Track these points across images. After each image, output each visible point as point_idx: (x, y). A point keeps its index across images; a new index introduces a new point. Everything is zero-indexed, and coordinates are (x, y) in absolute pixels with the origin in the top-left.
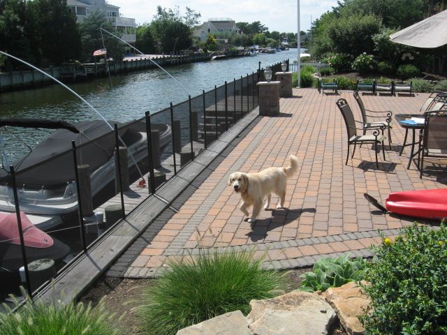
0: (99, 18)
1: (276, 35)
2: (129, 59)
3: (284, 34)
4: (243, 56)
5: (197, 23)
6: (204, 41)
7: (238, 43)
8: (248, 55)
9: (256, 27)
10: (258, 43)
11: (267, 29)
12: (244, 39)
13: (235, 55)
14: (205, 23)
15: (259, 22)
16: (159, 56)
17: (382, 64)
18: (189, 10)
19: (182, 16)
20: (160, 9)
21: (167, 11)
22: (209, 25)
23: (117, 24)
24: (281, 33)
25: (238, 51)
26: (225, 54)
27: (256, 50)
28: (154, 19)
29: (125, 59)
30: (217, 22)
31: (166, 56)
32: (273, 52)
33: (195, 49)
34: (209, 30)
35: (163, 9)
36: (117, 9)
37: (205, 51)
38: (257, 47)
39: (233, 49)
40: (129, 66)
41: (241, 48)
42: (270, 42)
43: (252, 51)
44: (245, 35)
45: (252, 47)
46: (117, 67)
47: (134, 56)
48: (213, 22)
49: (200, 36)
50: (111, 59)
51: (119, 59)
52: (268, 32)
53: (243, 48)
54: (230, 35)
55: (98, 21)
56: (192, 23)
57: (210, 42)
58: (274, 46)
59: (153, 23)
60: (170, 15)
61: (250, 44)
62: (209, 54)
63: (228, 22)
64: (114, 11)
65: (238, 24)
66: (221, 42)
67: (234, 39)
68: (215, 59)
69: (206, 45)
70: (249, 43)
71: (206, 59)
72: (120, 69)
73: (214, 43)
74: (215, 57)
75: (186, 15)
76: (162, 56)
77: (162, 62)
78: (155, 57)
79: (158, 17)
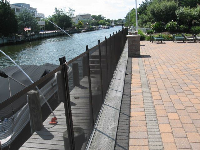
0: (27, 12)
1: (109, 21)
2: (42, 33)
3: (112, 20)
4: (95, 30)
5: (74, 15)
6: (77, 24)
7: (92, 24)
8: (98, 30)
9: (100, 17)
10: (101, 24)
11: (105, 18)
12: (95, 23)
13: (92, 30)
14: (77, 16)
15: (101, 15)
16: (56, 31)
17: (182, 26)
18: (70, 9)
19: (67, 12)
20: (56, 9)
21: (60, 10)
22: (79, 17)
23: (36, 16)
24: (111, 20)
25: (93, 28)
26: (87, 29)
27: (101, 27)
28: (54, 14)
29: (40, 33)
30: (82, 15)
31: (60, 31)
32: (108, 28)
33: (73, 27)
34: (79, 19)
35: (58, 9)
36: (36, 9)
37: (78, 28)
38: (101, 26)
39: (91, 27)
40: (42, 36)
41: (94, 27)
42: (107, 24)
43: (99, 27)
44: (95, 21)
45: (99, 26)
46: (37, 36)
47: (45, 31)
48: (81, 15)
49: (75, 22)
50: (33, 33)
51: (37, 32)
52: (105, 20)
53: (95, 27)
54: (89, 21)
55: (26, 14)
56: (71, 15)
57: (80, 24)
58: (109, 25)
59: (53, 16)
62: (80, 30)
63: (87, 15)
65: (92, 16)
66: (85, 24)
67: (91, 23)
68: (83, 32)
69: (78, 26)
70: (98, 24)
71: (79, 32)
72: (38, 38)
73: (82, 25)
74: (83, 31)
75: (69, 12)
76: (58, 31)
77: (58, 34)
78: (55, 31)
79: (55, 13)
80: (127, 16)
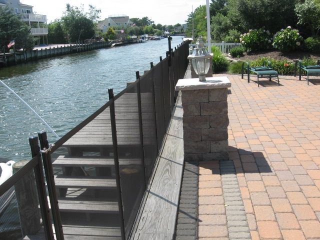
0: (9, 13)
1: (159, 27)
2: (39, 49)
3: (165, 26)
4: (136, 42)
5: (98, 17)
6: (105, 32)
7: (132, 33)
8: (141, 42)
9: (145, 21)
10: (147, 33)
11: (153, 22)
12: (136, 30)
13: (131, 42)
14: (106, 19)
15: (147, 17)
16: (66, 45)
18: (91, 7)
19: (86, 13)
20: (68, 6)
21: (74, 8)
22: (109, 20)
23: (31, 19)
24: (163, 25)
25: (132, 39)
26: (122, 41)
27: (146, 38)
28: (64, 15)
29: (35, 49)
30: (115, 18)
31: (73, 45)
32: (159, 39)
33: (98, 39)
34: (109, 24)
35: (71, 6)
36: (31, 7)
37: (106, 40)
38: (147, 36)
39: (128, 37)
40: (39, 55)
41: (134, 37)
42: (156, 32)
43: (143, 38)
44: (137, 27)
45: (143, 36)
46: (29, 56)
47: (47, 46)
48: (112, 18)
49: (102, 29)
50: (22, 50)
51: (29, 48)
52: (154, 25)
53: (136, 37)
54: (125, 27)
55: (8, 16)
56: (94, 17)
57: (110, 32)
58: (159, 34)
59: (63, 19)
60: (77, 11)
61: (142, 33)
62: (109, 42)
63: (124, 17)
64: (29, 10)
65: (131, 20)
66: (118, 33)
67: (129, 31)
68: (115, 46)
69: (107, 35)
70: (140, 33)
71: (107, 46)
72: (31, 58)
73: (113, 34)
74: (115, 44)
75: (89, 12)
76: (69, 45)
77: (69, 50)
78: (63, 46)
79: (67, 13)
80: (189, 19)
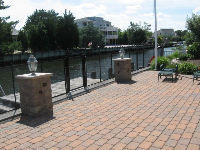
2: (108, 47)
7: (174, 40)
12: (177, 38)
13: (172, 46)
16: (126, 46)
18: (145, 23)
19: (142, 26)
20: (131, 23)
21: (135, 24)
25: (173, 44)
26: (165, 45)
28: (128, 28)
29: (106, 47)
31: (130, 46)
35: (133, 23)
36: (110, 23)
39: (170, 43)
40: (108, 50)
41: (175, 42)
43: (180, 44)
45: (181, 42)
46: (101, 50)
51: (102, 46)
53: (176, 42)
54: (170, 36)
56: (146, 29)
59: (128, 30)
60: (137, 26)
61: (181, 40)
63: (170, 30)
66: (164, 39)
67: (172, 38)
72: (102, 52)
73: (161, 40)
74: (159, 46)
76: (128, 46)
77: (128, 49)
78: (124, 46)
